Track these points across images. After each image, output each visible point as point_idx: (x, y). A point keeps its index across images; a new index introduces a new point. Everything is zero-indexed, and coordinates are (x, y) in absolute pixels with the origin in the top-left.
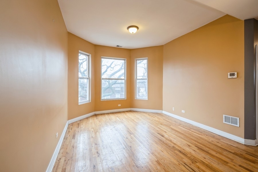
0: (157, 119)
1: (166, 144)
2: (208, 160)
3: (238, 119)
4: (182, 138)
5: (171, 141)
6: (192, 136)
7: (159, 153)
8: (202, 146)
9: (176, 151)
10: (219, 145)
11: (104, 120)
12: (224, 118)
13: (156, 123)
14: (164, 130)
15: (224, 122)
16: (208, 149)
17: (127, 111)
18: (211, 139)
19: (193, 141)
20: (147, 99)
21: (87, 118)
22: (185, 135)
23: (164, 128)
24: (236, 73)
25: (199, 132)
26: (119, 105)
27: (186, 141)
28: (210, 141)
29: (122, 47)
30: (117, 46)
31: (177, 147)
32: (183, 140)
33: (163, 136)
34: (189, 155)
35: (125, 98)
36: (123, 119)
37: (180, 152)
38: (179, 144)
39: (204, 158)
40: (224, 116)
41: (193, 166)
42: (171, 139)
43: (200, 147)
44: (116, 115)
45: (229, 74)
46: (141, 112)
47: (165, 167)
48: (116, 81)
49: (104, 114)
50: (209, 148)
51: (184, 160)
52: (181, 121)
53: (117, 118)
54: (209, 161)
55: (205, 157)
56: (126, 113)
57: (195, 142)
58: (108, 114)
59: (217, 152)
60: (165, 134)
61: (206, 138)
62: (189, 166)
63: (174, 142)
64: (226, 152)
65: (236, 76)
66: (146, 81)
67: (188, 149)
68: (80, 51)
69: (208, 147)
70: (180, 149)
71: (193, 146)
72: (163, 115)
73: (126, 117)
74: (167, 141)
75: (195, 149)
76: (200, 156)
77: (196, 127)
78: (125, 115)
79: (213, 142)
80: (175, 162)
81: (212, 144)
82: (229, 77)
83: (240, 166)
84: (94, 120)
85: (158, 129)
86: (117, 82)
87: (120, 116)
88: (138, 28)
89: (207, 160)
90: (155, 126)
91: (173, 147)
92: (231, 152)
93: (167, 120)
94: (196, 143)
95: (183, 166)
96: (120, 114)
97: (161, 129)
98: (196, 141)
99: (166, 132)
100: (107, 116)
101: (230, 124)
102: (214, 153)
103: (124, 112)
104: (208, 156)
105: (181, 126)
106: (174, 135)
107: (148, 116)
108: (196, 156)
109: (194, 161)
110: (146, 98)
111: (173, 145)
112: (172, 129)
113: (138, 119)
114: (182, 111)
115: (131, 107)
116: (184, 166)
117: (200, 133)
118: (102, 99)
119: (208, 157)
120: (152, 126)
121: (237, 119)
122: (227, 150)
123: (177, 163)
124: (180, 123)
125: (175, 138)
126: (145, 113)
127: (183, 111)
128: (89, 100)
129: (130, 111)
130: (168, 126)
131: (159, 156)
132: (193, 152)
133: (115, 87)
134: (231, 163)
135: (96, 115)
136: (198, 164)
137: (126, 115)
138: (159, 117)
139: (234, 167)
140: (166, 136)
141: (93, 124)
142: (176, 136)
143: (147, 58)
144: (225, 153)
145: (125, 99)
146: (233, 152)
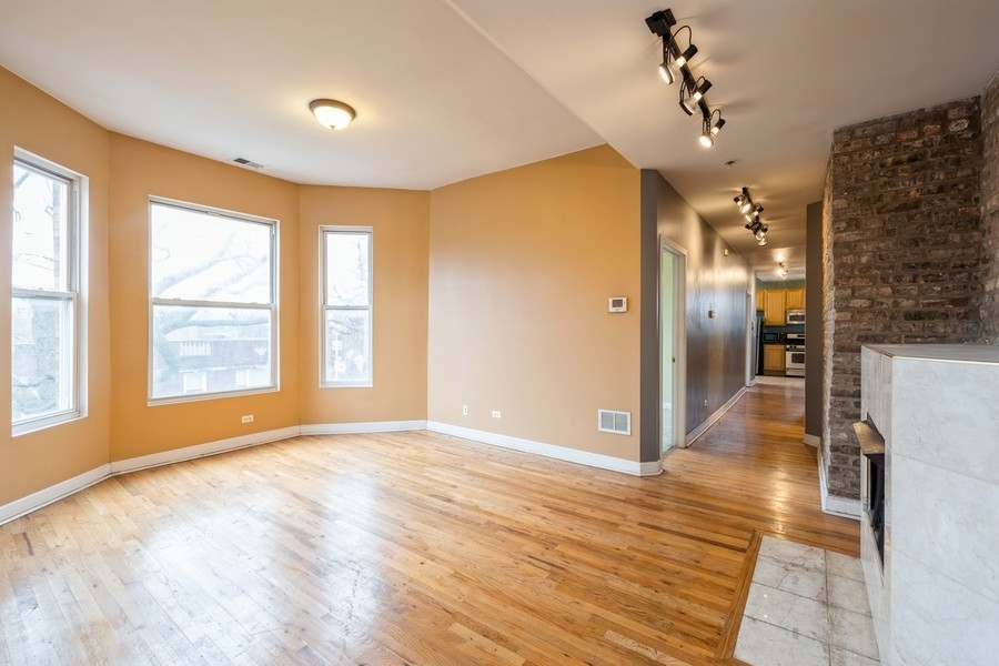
0: (413, 452)
1: (467, 521)
2: (579, 531)
3: (629, 414)
4: (505, 494)
5: (477, 509)
6: (530, 482)
7: (453, 553)
8: (557, 501)
9: (499, 533)
10: (594, 490)
11: (181, 492)
12: (600, 418)
13: (416, 465)
14: (447, 481)
15: (600, 429)
16: (571, 505)
17: (284, 441)
18: (575, 480)
19: (534, 494)
20: (371, 385)
21: (70, 500)
22: (512, 484)
23: (443, 475)
24: (624, 300)
25: (544, 466)
26: (247, 419)
27: (519, 497)
28: (573, 484)
29: (260, 170)
30: (240, 160)
31: (498, 522)
32: (509, 499)
33: (449, 501)
34: (534, 534)
35: (276, 387)
36: (277, 473)
37: (511, 531)
38: (500, 510)
39: (571, 529)
40: (600, 411)
41: (549, 557)
42: (476, 501)
43: (555, 506)
44: (238, 462)
45: (611, 300)
46: (345, 436)
47: (480, 582)
48: (191, 314)
49: (168, 467)
50: (575, 502)
51: (525, 548)
52: (491, 446)
53: (246, 472)
54: (581, 534)
55: (572, 526)
56: (281, 446)
57: (540, 496)
58: (190, 462)
59: (594, 507)
60: (454, 494)
61: (563, 480)
62: (541, 558)
63: (488, 509)
64: (611, 503)
65: (624, 308)
66: (366, 316)
67: (528, 520)
68: (19, 151)
69: (571, 501)
70: (507, 524)
71: (539, 507)
72: (429, 434)
73: (288, 463)
74: (465, 511)
75: (546, 512)
76: (559, 526)
77: (534, 456)
78: (278, 455)
79: (581, 487)
80: (505, 560)
81: (579, 490)
82: (612, 309)
83: (641, 524)
84: (116, 502)
85: (426, 483)
86: (194, 318)
87: (258, 463)
88: (353, 112)
89: (575, 532)
90: (415, 475)
91: (489, 523)
92: (619, 500)
93: (448, 448)
94: (544, 498)
95: (527, 565)
96: (252, 455)
97: (436, 481)
98: (541, 493)
99: (455, 487)
100: (188, 476)
101: (614, 431)
102: (587, 512)
103: (269, 445)
104: (577, 522)
105: (493, 461)
106: (481, 491)
107: (380, 446)
108: (550, 530)
109: (548, 542)
110: (365, 379)
111: (486, 518)
112: (470, 473)
113: (344, 461)
114: (494, 412)
115: (300, 422)
116: (529, 563)
117: (547, 471)
118: (154, 397)
119: (576, 524)
120: (405, 476)
121: (626, 416)
122: (611, 498)
123: (510, 562)
124: (491, 453)
125: (485, 499)
126: (365, 437)
127: (496, 414)
128: (78, 410)
129: (299, 438)
130: (457, 469)
131: (455, 559)
132: (542, 523)
133: (178, 342)
134: (624, 523)
135: (119, 479)
136: (558, 548)
137: (285, 455)
138: (420, 443)
139: (629, 530)
140: (459, 497)
141: (123, 519)
142: (486, 492)
143: (370, 228)
144: (610, 505)
145: (273, 390)
146: (623, 498)
